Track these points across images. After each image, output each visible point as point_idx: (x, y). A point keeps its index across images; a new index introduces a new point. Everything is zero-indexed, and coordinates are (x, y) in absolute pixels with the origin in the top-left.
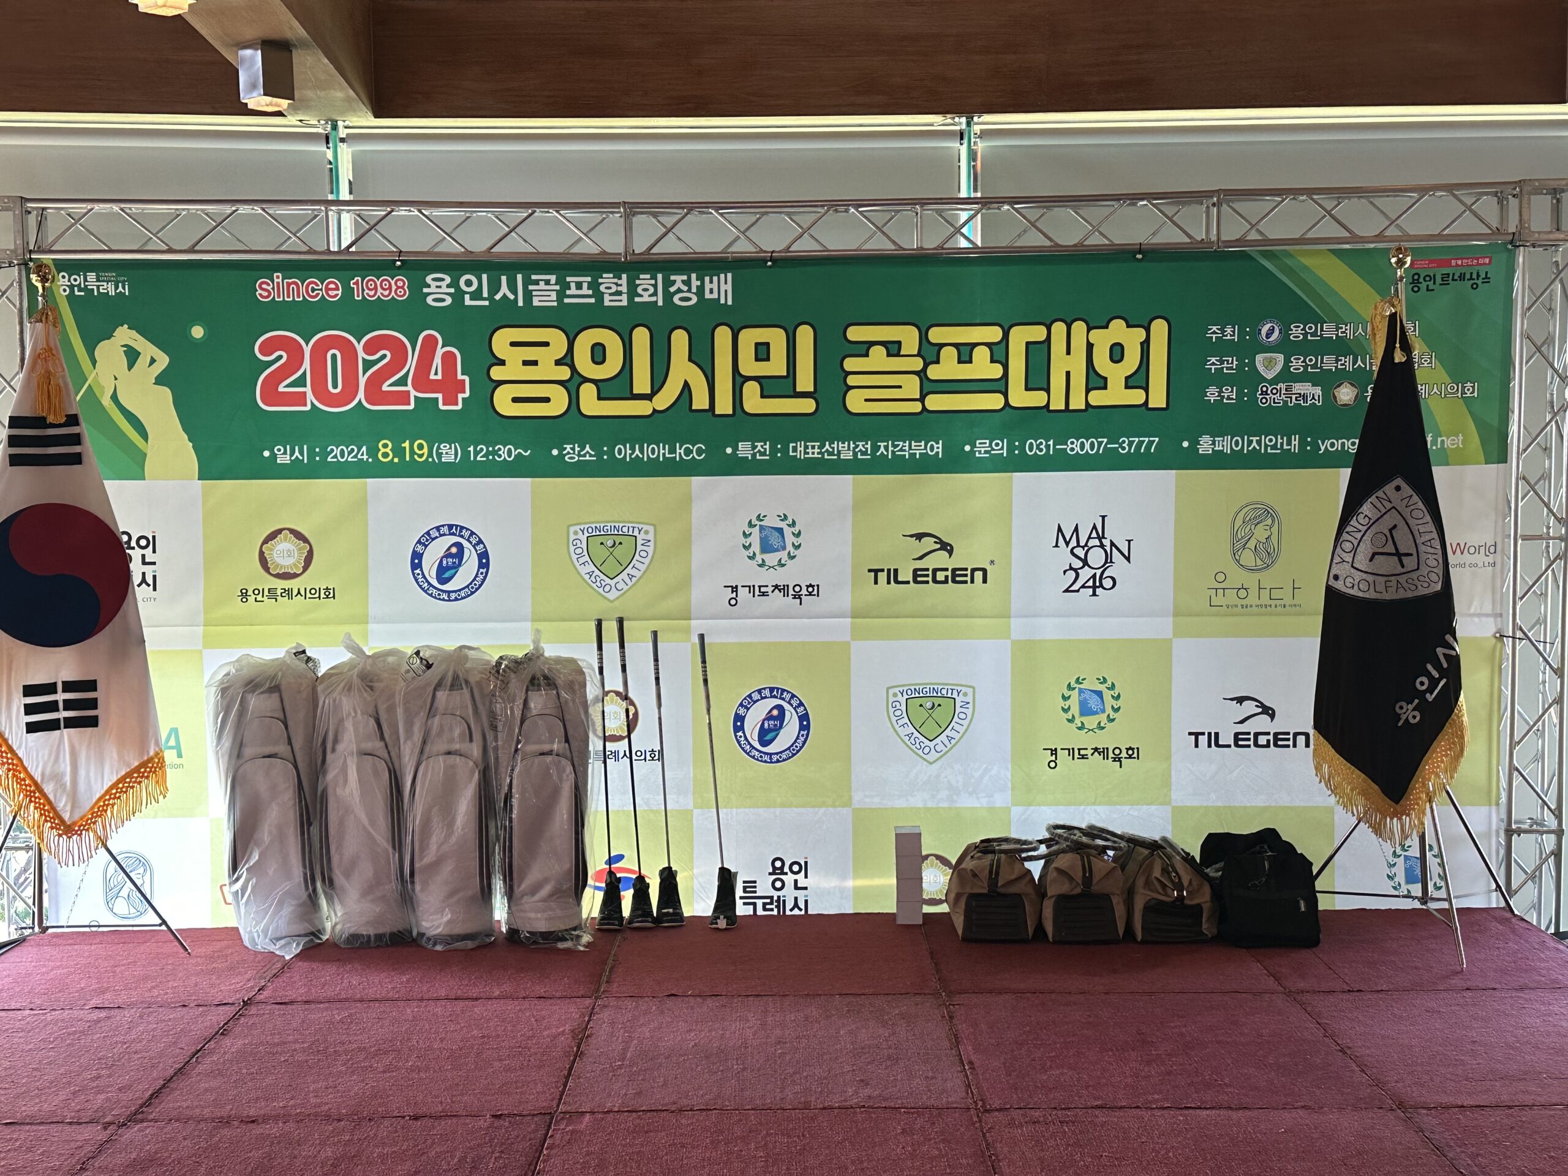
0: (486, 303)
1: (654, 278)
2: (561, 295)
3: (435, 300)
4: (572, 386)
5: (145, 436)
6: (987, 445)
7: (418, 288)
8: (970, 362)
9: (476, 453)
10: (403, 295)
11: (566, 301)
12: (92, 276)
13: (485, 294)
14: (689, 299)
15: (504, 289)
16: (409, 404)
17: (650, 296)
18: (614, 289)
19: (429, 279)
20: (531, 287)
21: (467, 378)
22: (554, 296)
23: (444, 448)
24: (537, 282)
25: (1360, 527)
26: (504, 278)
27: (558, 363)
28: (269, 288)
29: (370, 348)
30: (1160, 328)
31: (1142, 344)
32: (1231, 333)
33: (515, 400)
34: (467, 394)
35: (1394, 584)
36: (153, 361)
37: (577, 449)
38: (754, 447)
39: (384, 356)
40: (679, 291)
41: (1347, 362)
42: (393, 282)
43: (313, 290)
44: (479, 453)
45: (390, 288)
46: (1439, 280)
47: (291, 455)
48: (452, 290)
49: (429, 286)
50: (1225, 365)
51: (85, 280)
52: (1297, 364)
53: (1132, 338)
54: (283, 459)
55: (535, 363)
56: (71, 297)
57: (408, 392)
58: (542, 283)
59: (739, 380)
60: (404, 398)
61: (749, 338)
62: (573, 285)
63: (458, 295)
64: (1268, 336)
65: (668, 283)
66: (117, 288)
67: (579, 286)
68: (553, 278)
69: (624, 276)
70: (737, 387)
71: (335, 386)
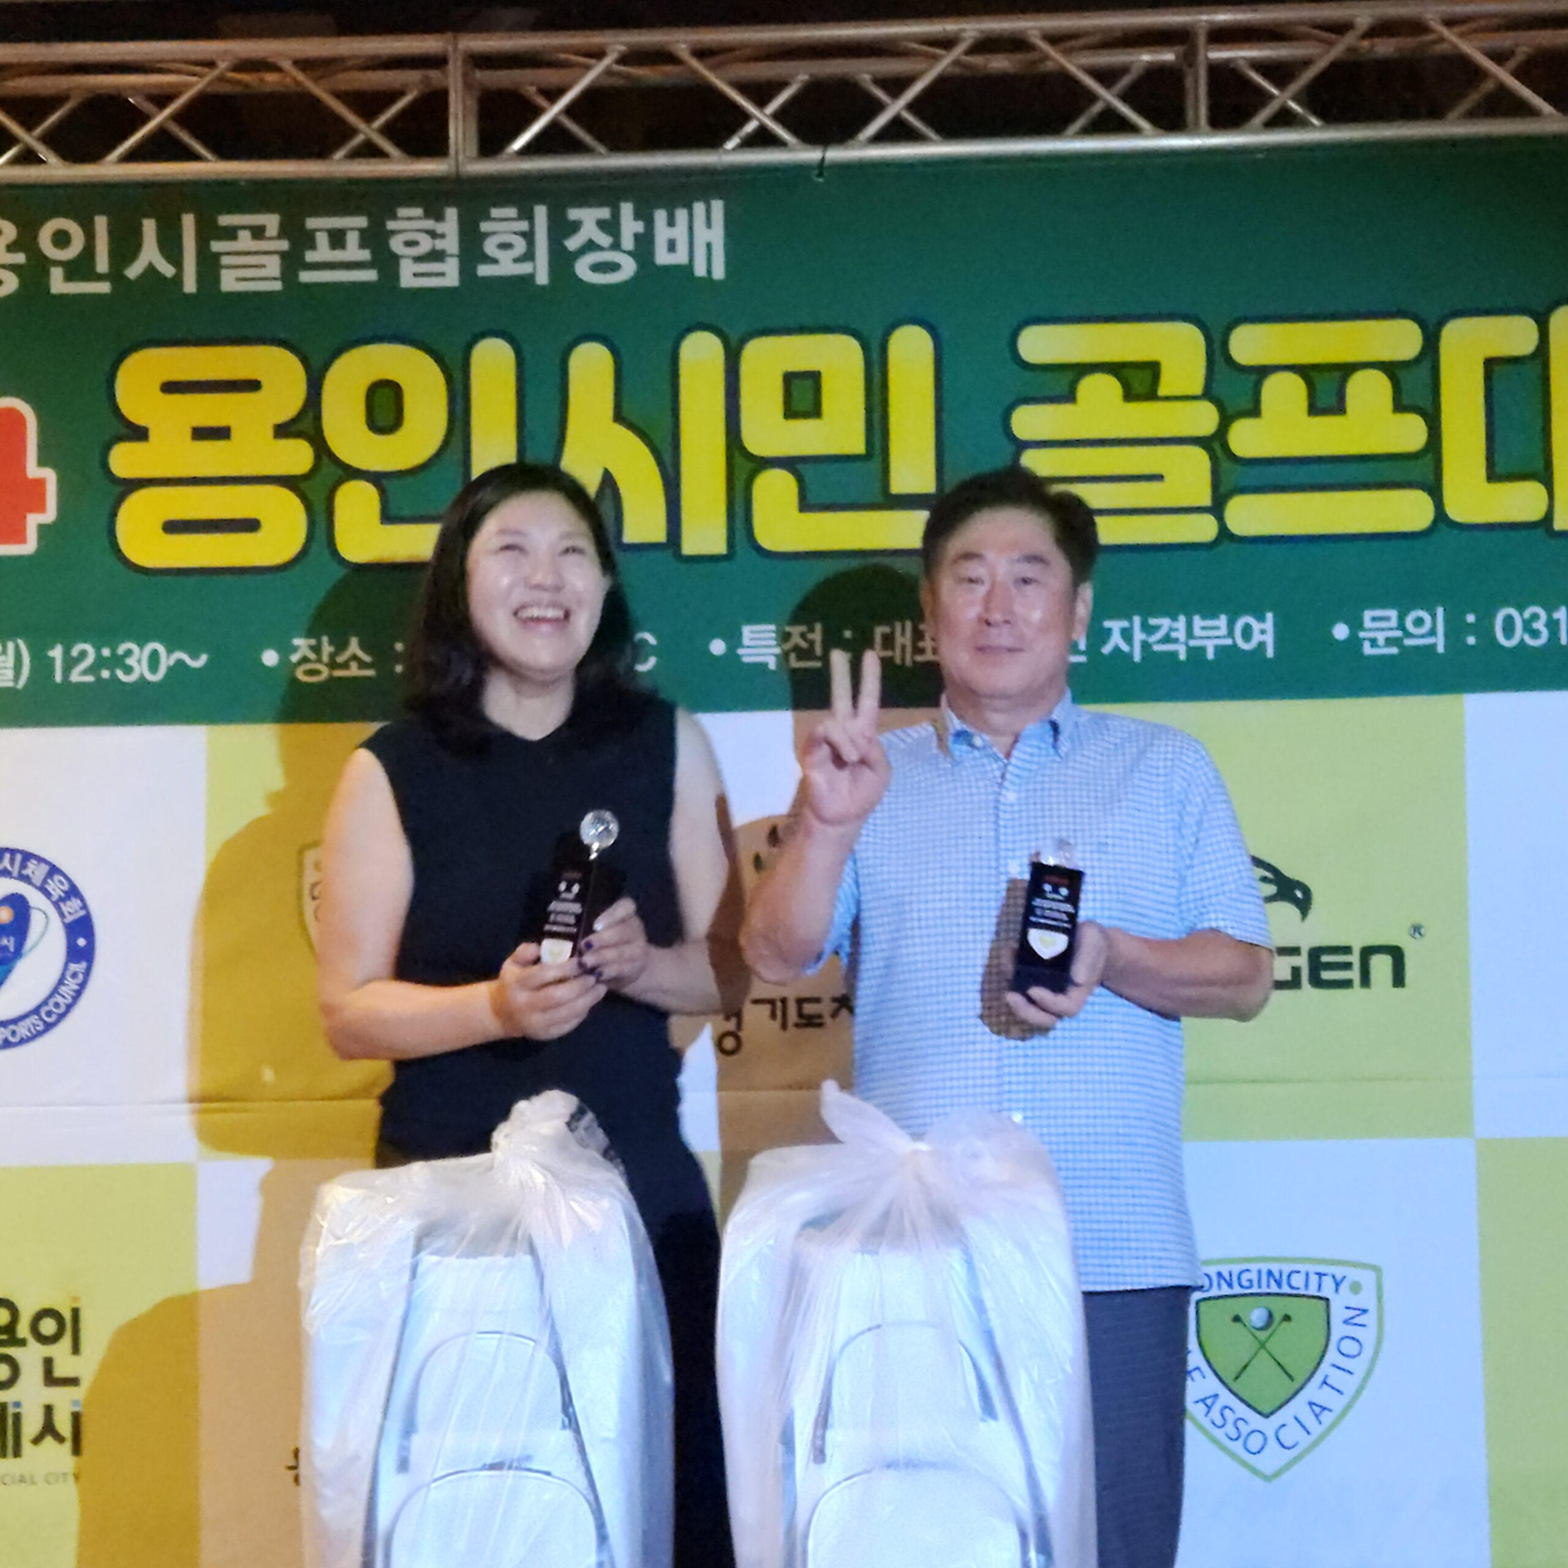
0: (104, 287)
1: (527, 215)
2: (292, 262)
4: (317, 489)
6: (1394, 623)
8: (1341, 410)
9: (70, 663)
11: (306, 277)
13: (102, 264)
14: (614, 267)
15: (150, 254)
17: (516, 260)
18: (426, 245)
20: (216, 246)
22: (273, 266)
24: (231, 233)
26: (149, 227)
27: (283, 431)
33: (173, 527)
34: (50, 515)
37: (327, 649)
38: (783, 638)
40: (591, 246)
44: (79, 665)
48: (20, 258)
55: (221, 433)
58: (244, 235)
59: (743, 467)
61: (768, 359)
62: (322, 239)
63: (35, 271)
65: (561, 228)
67: (337, 239)
68: (271, 222)
69: (452, 214)
70: (739, 485)
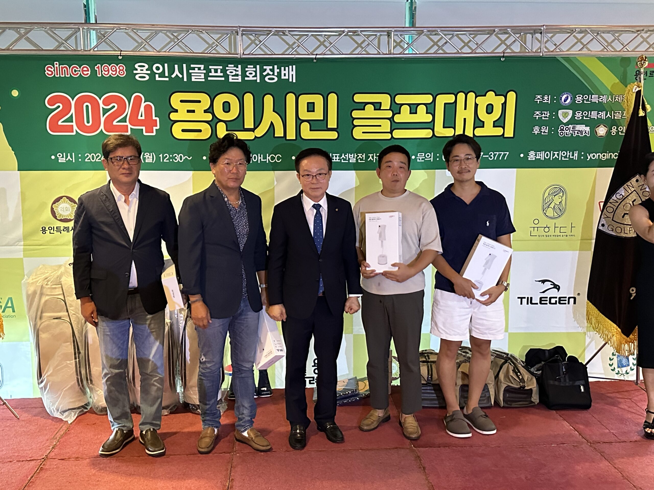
0: (167, 79)
1: (255, 67)
2: (207, 76)
3: (140, 77)
4: (213, 124)
6: (423, 156)
7: (131, 70)
8: (416, 113)
9: (164, 158)
10: (123, 74)
11: (209, 79)
13: (167, 74)
14: (273, 79)
15: (177, 72)
17: (253, 77)
18: (234, 73)
19: (136, 66)
20: (191, 71)
21: (158, 119)
22: (203, 76)
23: (147, 155)
24: (194, 69)
25: (618, 200)
26: (176, 66)
27: (205, 111)
28: (52, 70)
29: (106, 102)
30: (512, 96)
31: (502, 104)
32: (547, 99)
33: (183, 131)
34: (158, 127)
39: (114, 107)
40: (268, 74)
41: (603, 115)
42: (117, 67)
43: (75, 71)
44: (166, 158)
45: (116, 70)
46: (649, 74)
47: (66, 158)
48: (149, 72)
49: (137, 70)
50: (543, 115)
52: (579, 115)
53: (497, 101)
54: (62, 160)
55: (193, 111)
57: (127, 126)
58: (197, 69)
59: (299, 122)
60: (125, 129)
61: (304, 99)
62: (213, 70)
63: (152, 75)
64: (565, 101)
65: (262, 70)
67: (216, 71)
68: (202, 67)
69: (240, 66)
70: (298, 125)
71: (88, 122)
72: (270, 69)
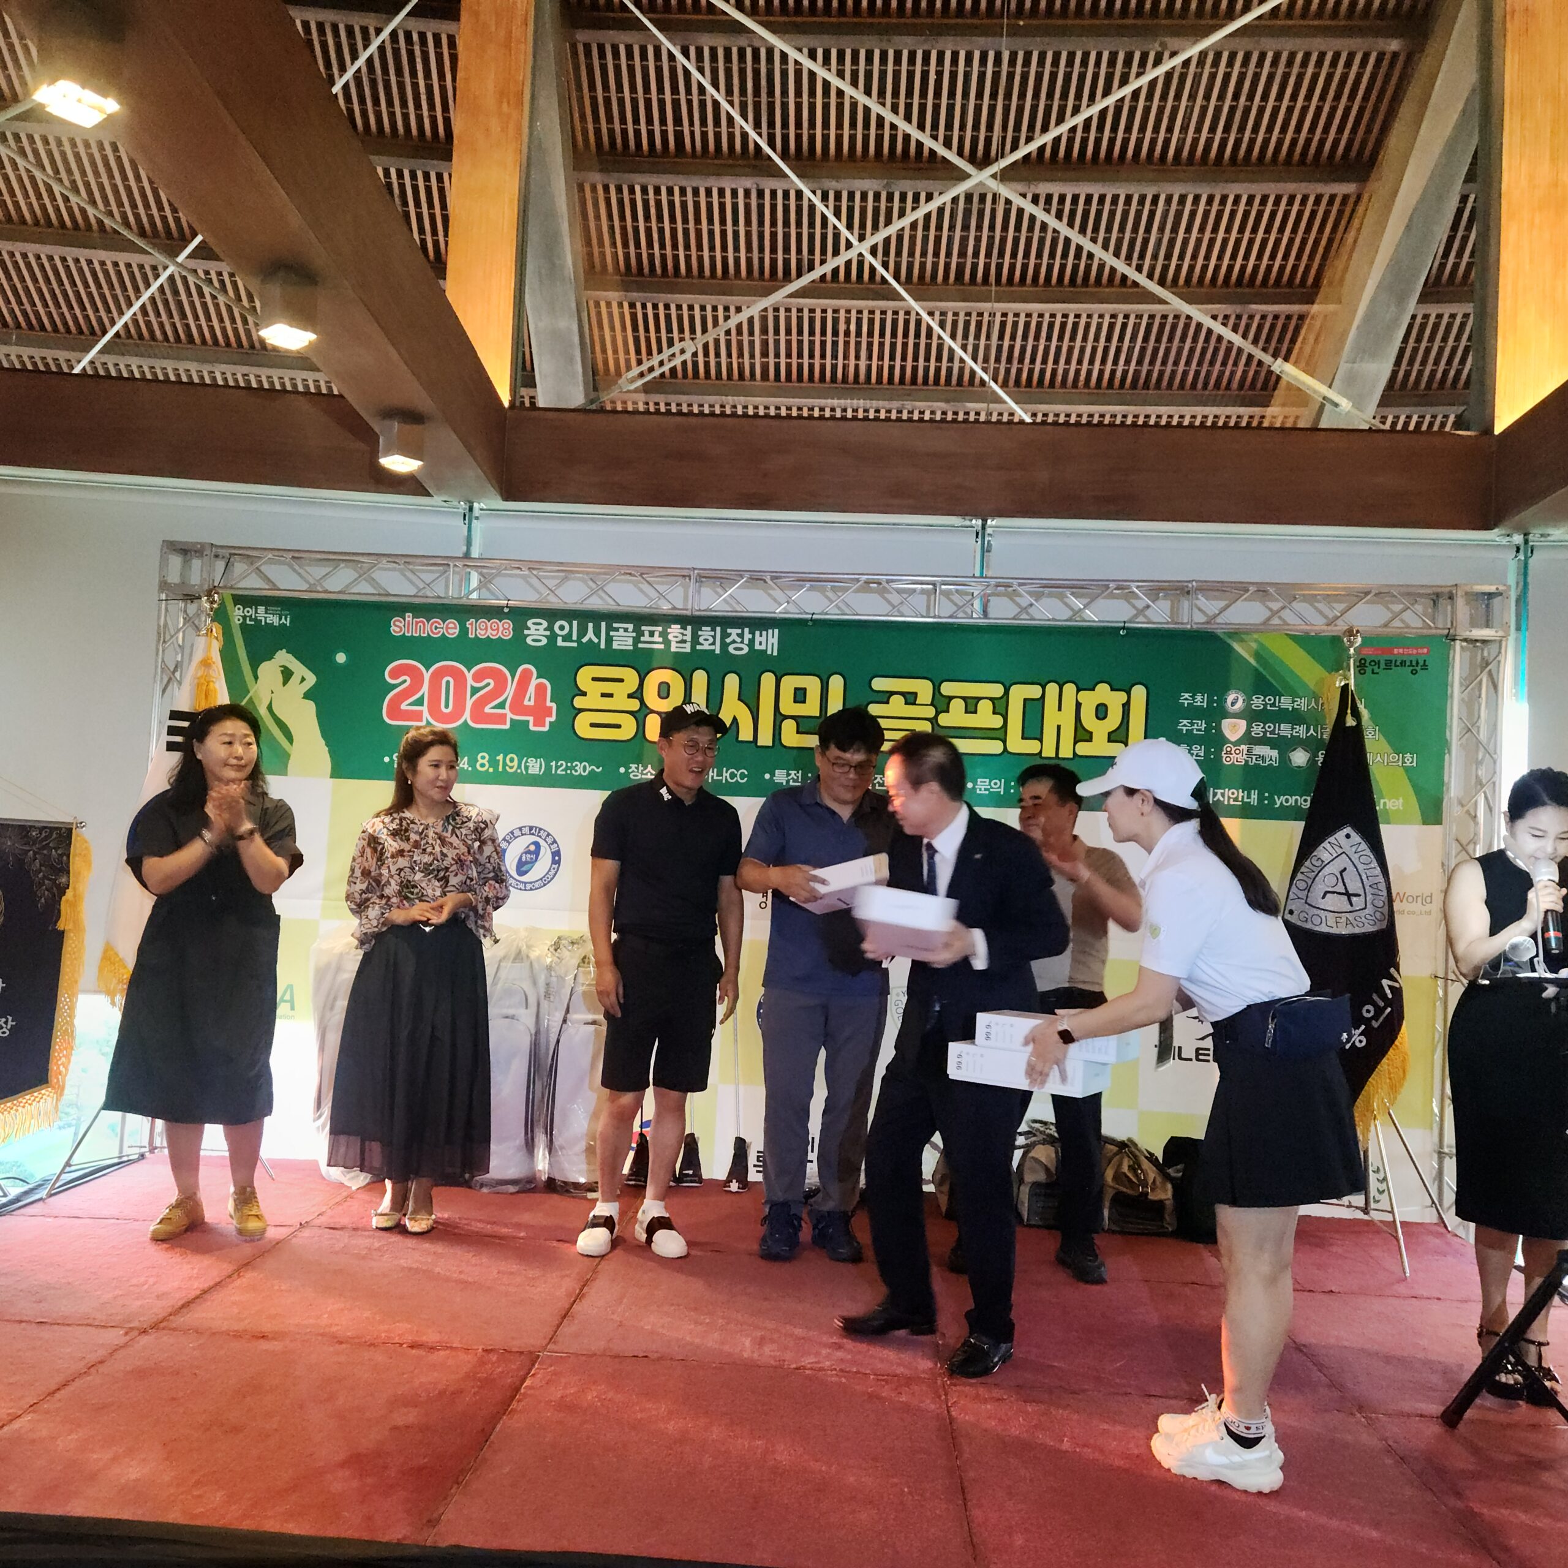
0: (575, 645)
1: (714, 630)
2: (637, 640)
3: (534, 640)
4: (640, 716)
5: (290, 738)
6: (987, 783)
7: (520, 629)
8: (975, 712)
9: (557, 767)
10: (508, 635)
11: (640, 645)
12: (261, 609)
13: (575, 637)
14: (741, 649)
15: (590, 634)
16: (505, 724)
17: (709, 645)
18: (680, 637)
19: (530, 623)
20: (612, 633)
21: (554, 705)
22: (630, 641)
23: (532, 762)
24: (617, 630)
25: (1314, 868)
26: (590, 625)
27: (630, 696)
28: (401, 625)
29: (477, 677)
30: (1139, 693)
31: (1124, 705)
32: (1201, 700)
33: (592, 725)
34: (553, 719)
35: (1344, 920)
36: (303, 679)
37: (641, 768)
38: (788, 775)
39: (488, 684)
40: (734, 642)
41: (1301, 731)
42: (500, 624)
43: (436, 628)
44: (560, 768)
45: (498, 629)
46: (1383, 665)
48: (548, 633)
49: (529, 629)
50: (1195, 727)
51: (256, 612)
52: (1257, 730)
53: (1115, 700)
55: (611, 695)
56: (244, 626)
57: (505, 715)
58: (621, 630)
59: (779, 718)
60: (501, 719)
61: (790, 683)
62: (647, 634)
63: (552, 638)
64: (1233, 704)
65: (725, 635)
66: (280, 619)
67: (652, 634)
68: (630, 627)
69: (689, 628)
70: (778, 723)
71: (447, 706)
72: (738, 635)
